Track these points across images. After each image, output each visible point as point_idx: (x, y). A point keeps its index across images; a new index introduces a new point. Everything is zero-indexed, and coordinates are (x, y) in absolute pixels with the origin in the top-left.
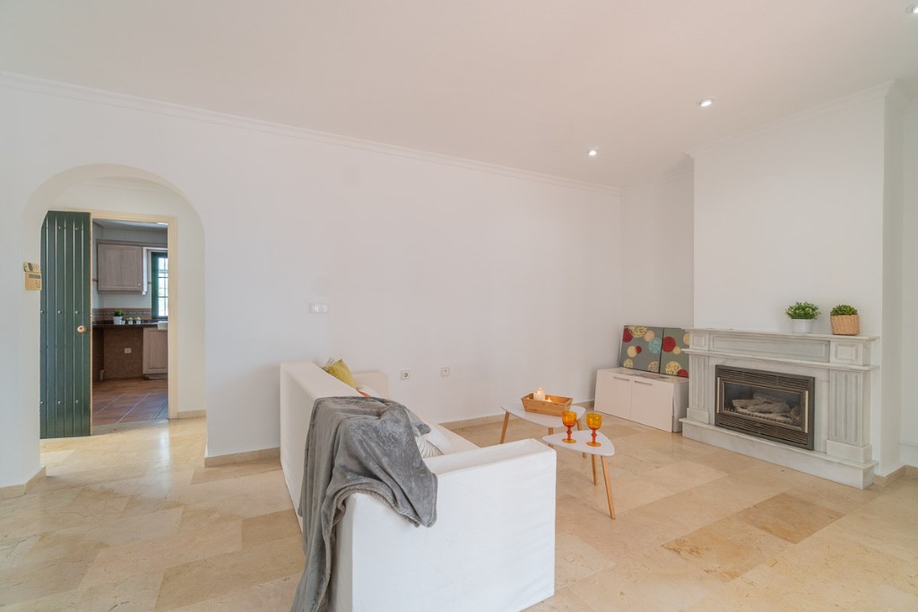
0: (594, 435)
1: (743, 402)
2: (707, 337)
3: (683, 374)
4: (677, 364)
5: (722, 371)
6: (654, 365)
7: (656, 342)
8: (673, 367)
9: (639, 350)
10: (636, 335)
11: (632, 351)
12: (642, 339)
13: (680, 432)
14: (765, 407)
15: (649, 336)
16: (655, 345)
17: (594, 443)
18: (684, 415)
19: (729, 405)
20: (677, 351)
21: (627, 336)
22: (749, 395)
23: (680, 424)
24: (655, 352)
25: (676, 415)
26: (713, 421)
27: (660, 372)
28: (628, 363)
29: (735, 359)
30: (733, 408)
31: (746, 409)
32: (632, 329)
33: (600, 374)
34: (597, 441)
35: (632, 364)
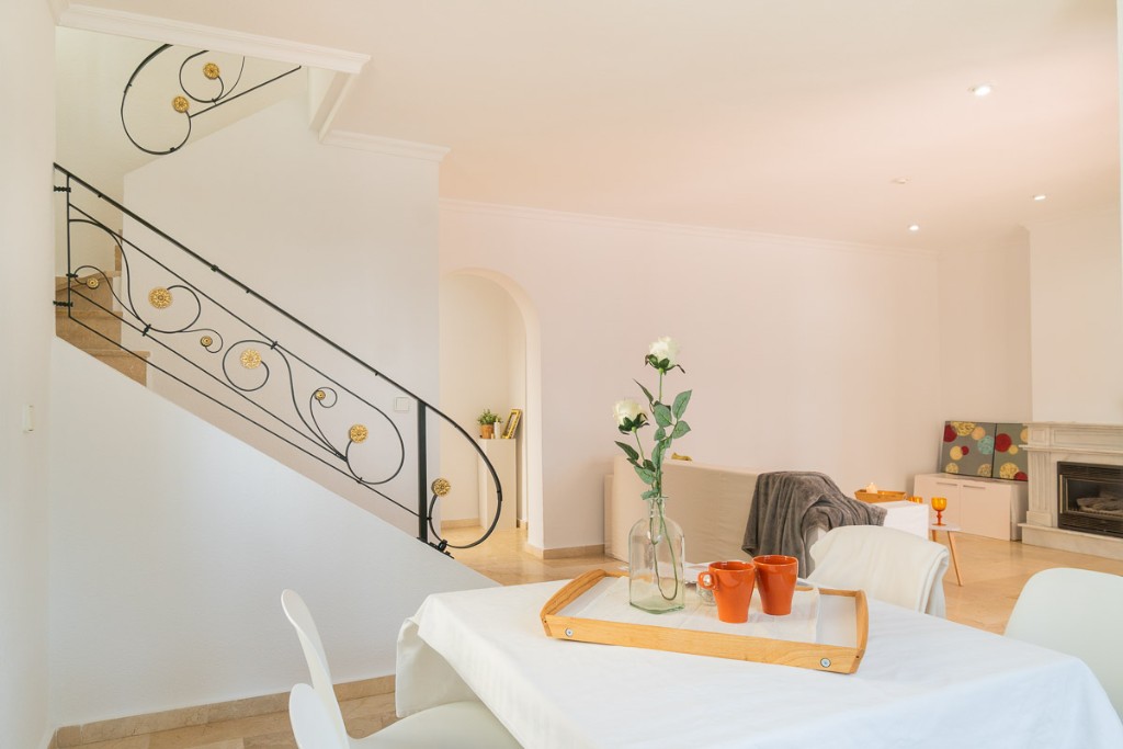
0: (939, 517)
1: (1089, 500)
2: (1048, 429)
3: (1021, 477)
4: (1014, 466)
5: (1065, 469)
6: (985, 468)
7: (986, 441)
8: (1009, 469)
9: (965, 450)
10: (961, 433)
11: (956, 453)
12: (969, 437)
13: (1019, 540)
14: (1111, 504)
15: (978, 434)
16: (986, 444)
17: (939, 524)
18: (1023, 520)
19: (1074, 505)
20: (1013, 450)
21: (950, 434)
22: (1095, 492)
23: (1019, 530)
24: (986, 452)
25: (1014, 520)
26: (1056, 523)
27: (993, 476)
28: (952, 467)
29: (1079, 454)
30: (1078, 507)
31: (1090, 508)
32: (956, 425)
33: (918, 479)
34: (942, 522)
35: (956, 468)
